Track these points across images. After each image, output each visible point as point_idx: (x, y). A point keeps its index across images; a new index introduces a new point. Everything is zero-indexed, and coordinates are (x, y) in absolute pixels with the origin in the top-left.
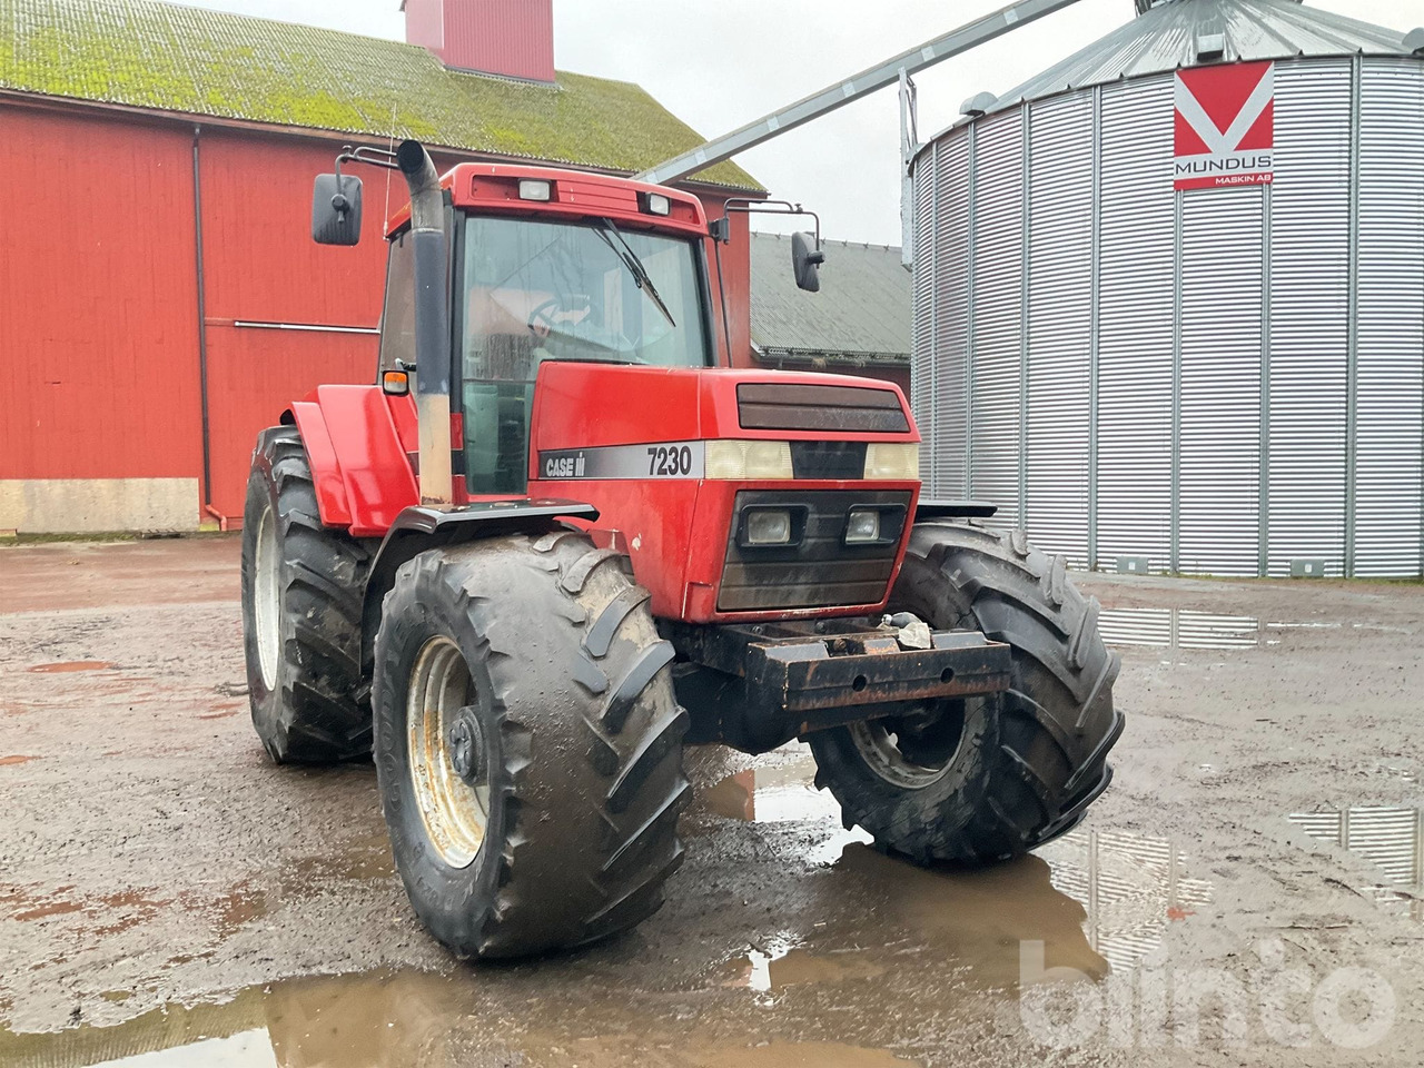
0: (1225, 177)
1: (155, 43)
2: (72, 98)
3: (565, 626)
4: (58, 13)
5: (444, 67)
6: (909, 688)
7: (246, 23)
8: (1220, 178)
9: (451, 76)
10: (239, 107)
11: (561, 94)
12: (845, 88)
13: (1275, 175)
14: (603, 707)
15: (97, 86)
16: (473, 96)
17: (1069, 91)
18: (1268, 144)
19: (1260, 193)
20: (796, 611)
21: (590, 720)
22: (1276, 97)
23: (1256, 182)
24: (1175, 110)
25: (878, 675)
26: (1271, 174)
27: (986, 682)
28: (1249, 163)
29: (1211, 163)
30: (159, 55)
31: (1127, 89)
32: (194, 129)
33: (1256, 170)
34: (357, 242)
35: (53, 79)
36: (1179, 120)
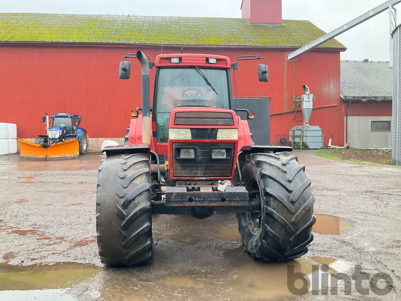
1: (176, 28)
2: (154, 44)
3: (118, 179)
4: (155, 23)
5: (250, 23)
6: (209, 203)
7: (199, 19)
9: (251, 26)
10: (193, 42)
11: (283, 26)
12: (370, 13)
14: (122, 201)
15: (160, 40)
16: (257, 31)
20: (200, 178)
21: (118, 204)
25: (197, 198)
27: (238, 203)
30: (176, 30)
32: (181, 49)
34: (129, 78)
35: (150, 40)
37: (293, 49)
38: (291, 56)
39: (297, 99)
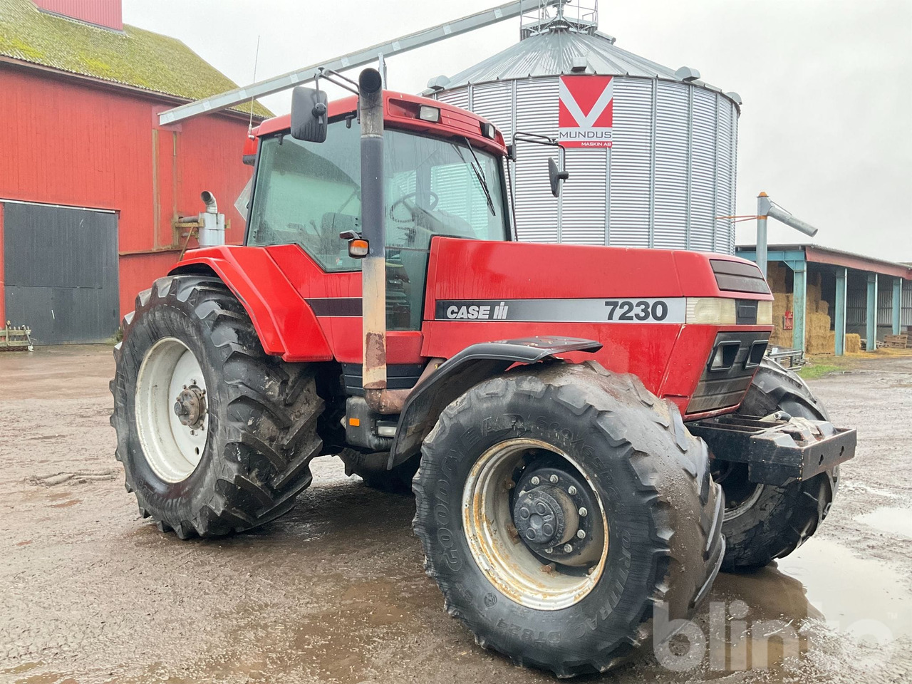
0: (586, 142)
5: (38, 9)
8: (584, 142)
9: (44, 16)
11: (129, 40)
12: (342, 61)
13: (613, 143)
16: (65, 34)
17: (497, 81)
18: (610, 125)
19: (605, 153)
22: (614, 98)
23: (603, 146)
24: (560, 99)
25: (826, 454)
26: (611, 142)
28: (599, 135)
29: (579, 133)
31: (531, 84)
33: (603, 139)
36: (562, 105)
37: (174, 103)
38: (168, 116)
39: (184, 222)
